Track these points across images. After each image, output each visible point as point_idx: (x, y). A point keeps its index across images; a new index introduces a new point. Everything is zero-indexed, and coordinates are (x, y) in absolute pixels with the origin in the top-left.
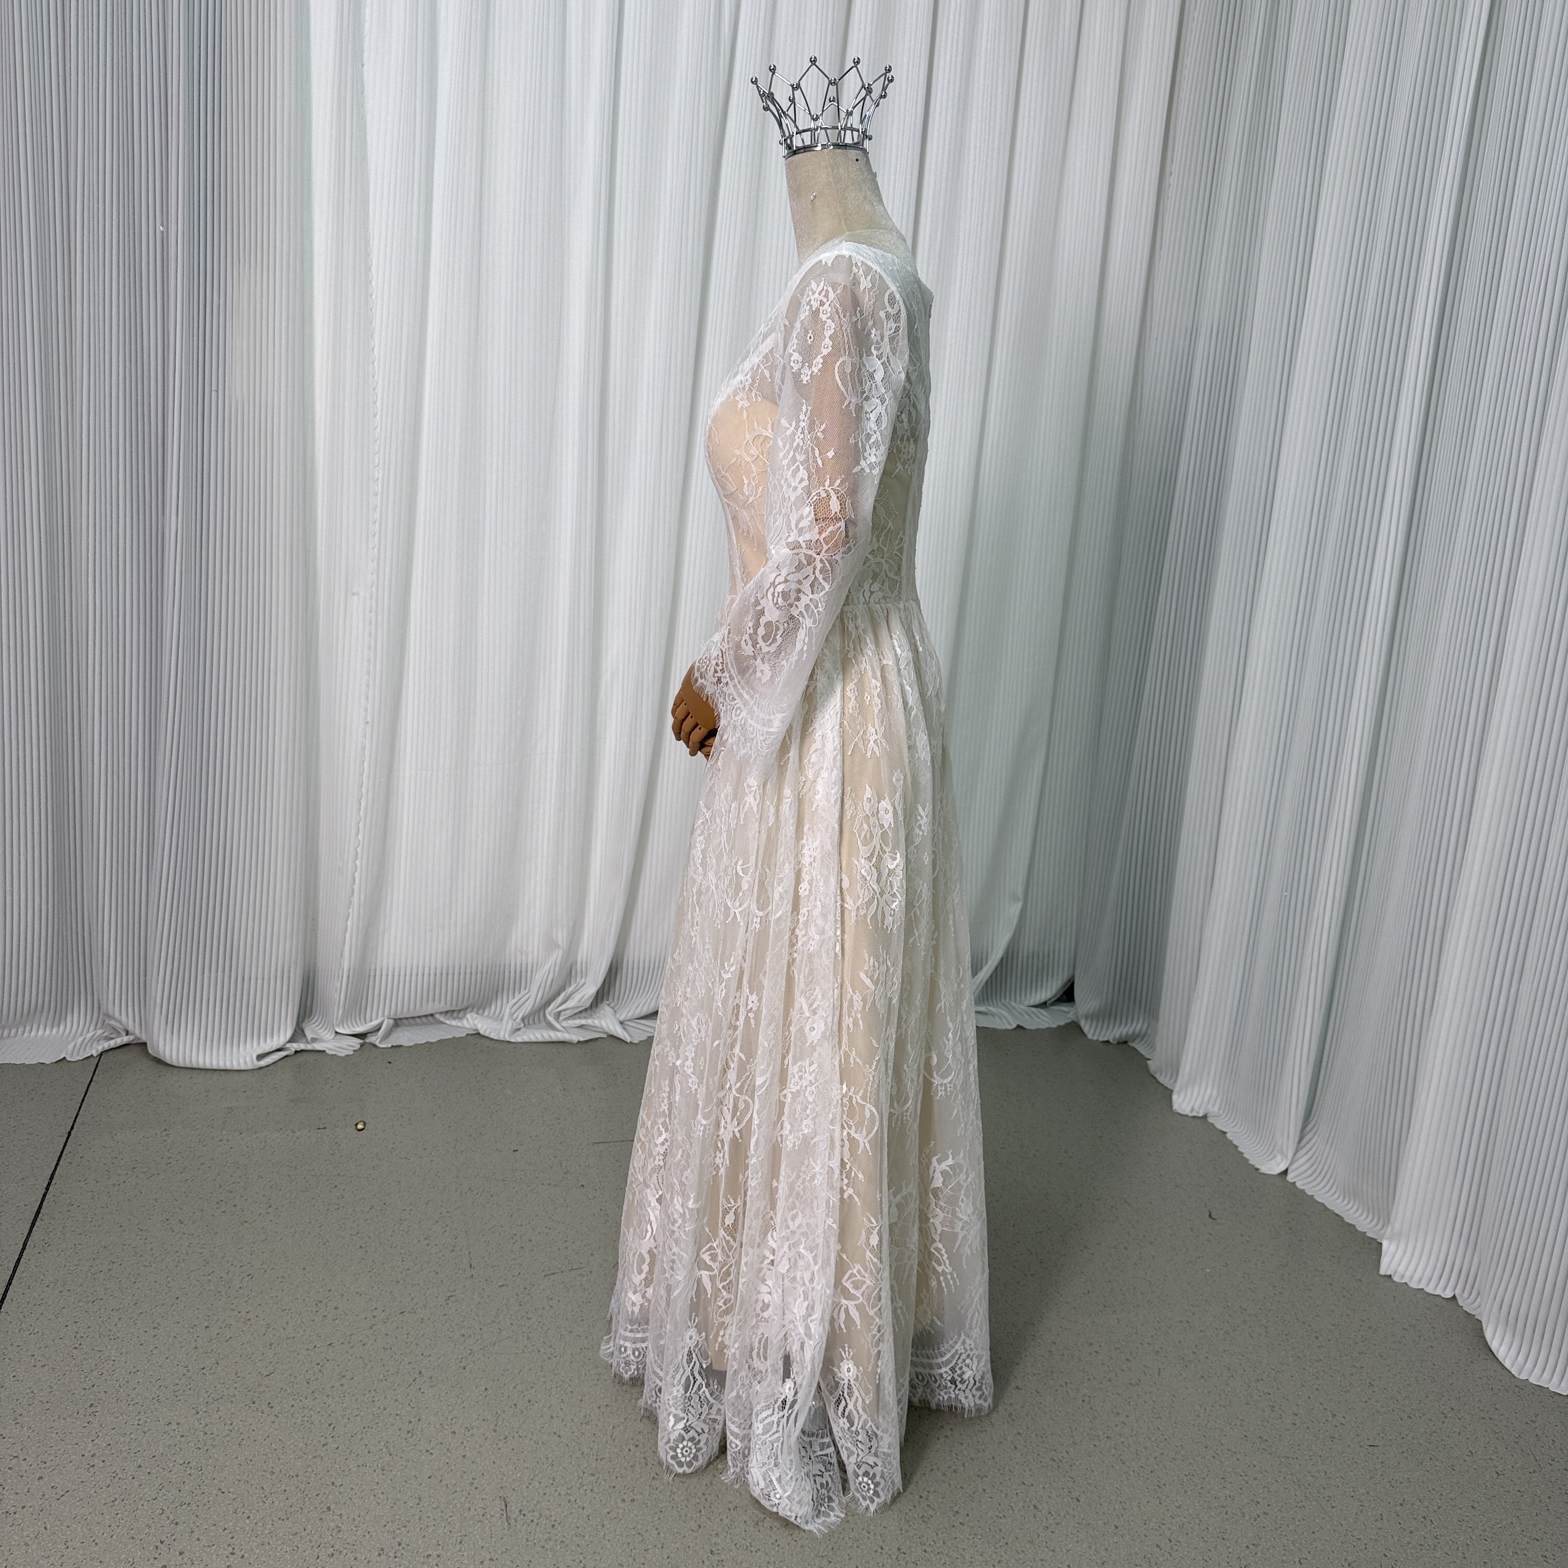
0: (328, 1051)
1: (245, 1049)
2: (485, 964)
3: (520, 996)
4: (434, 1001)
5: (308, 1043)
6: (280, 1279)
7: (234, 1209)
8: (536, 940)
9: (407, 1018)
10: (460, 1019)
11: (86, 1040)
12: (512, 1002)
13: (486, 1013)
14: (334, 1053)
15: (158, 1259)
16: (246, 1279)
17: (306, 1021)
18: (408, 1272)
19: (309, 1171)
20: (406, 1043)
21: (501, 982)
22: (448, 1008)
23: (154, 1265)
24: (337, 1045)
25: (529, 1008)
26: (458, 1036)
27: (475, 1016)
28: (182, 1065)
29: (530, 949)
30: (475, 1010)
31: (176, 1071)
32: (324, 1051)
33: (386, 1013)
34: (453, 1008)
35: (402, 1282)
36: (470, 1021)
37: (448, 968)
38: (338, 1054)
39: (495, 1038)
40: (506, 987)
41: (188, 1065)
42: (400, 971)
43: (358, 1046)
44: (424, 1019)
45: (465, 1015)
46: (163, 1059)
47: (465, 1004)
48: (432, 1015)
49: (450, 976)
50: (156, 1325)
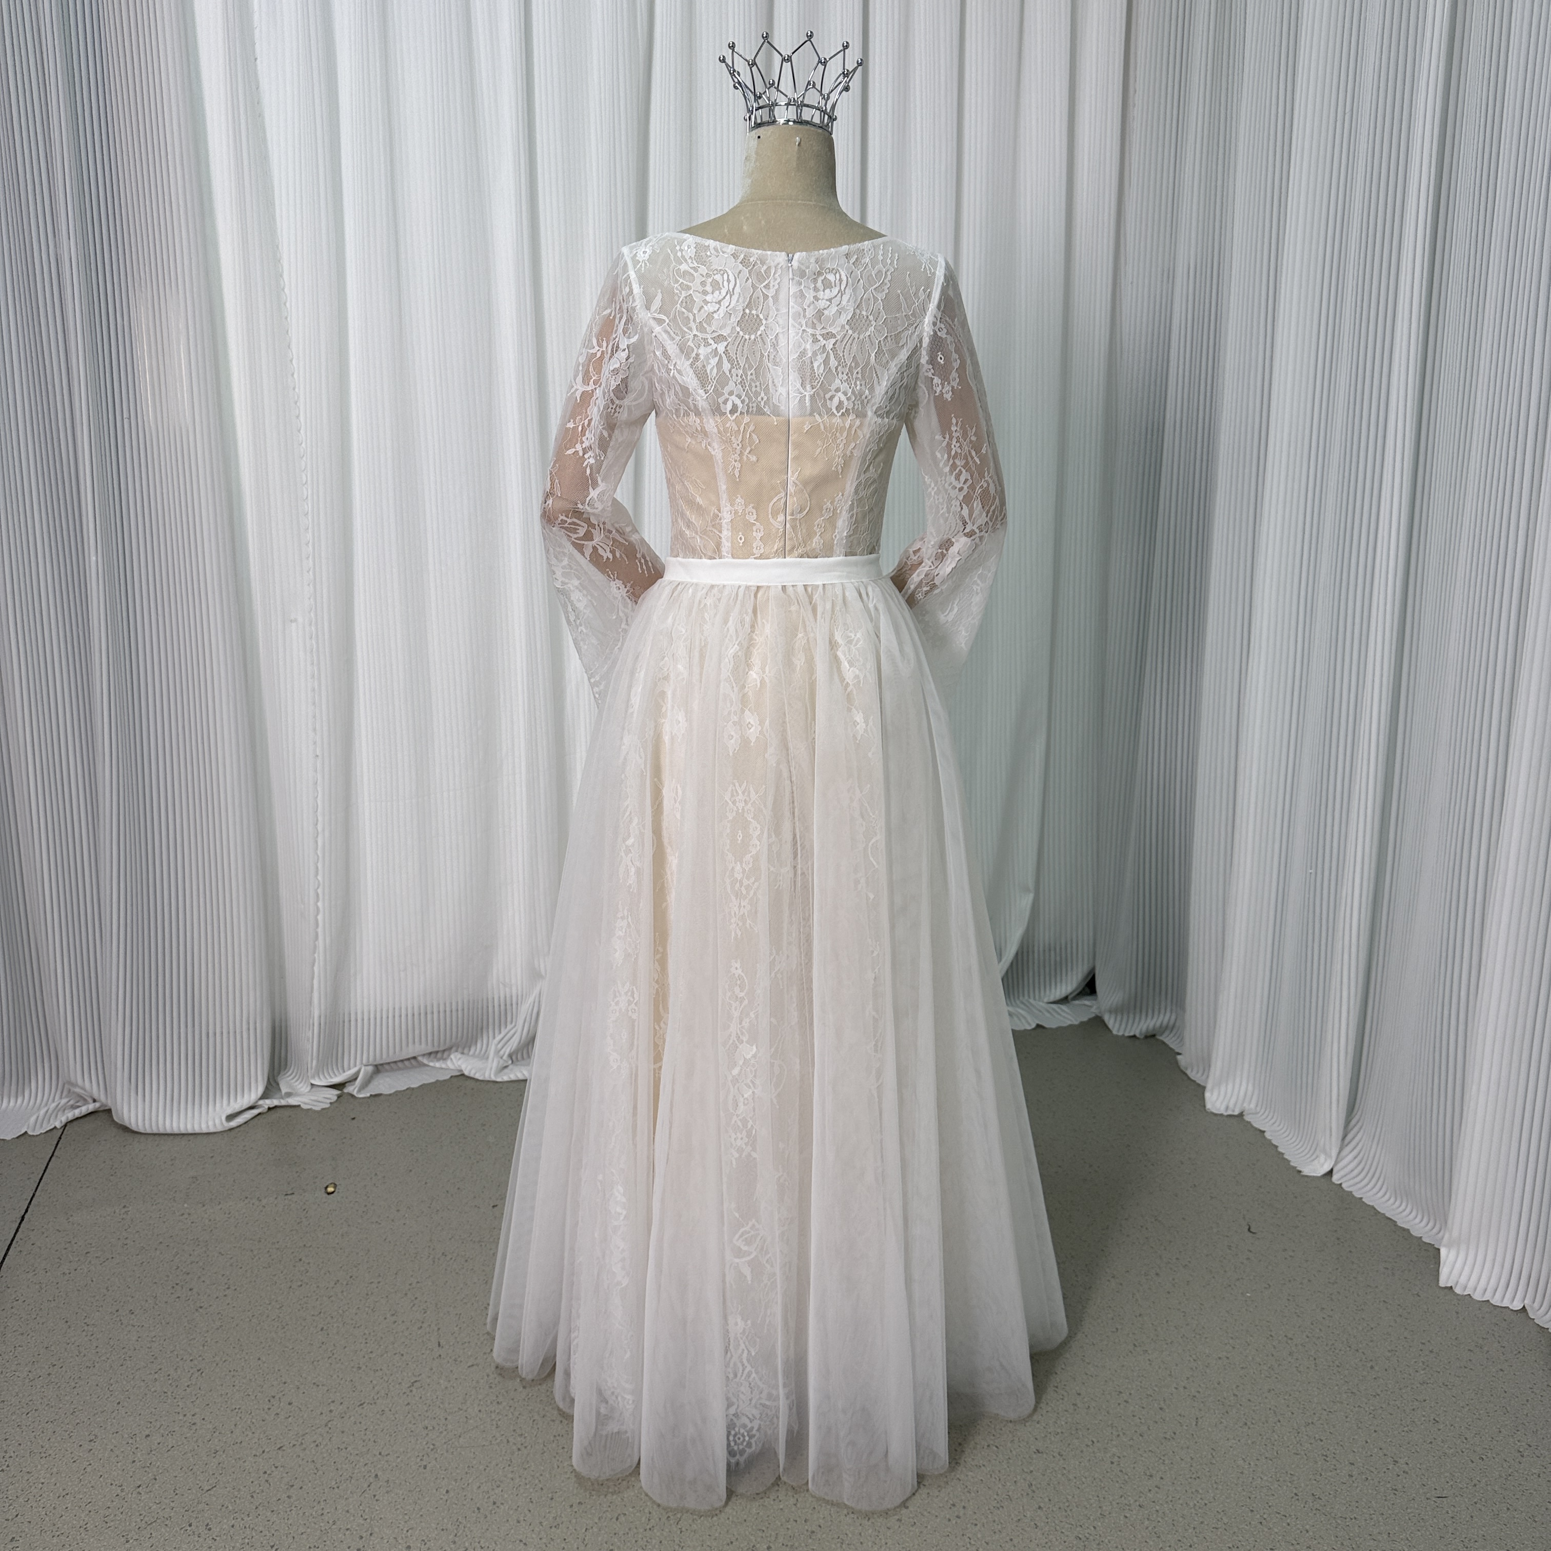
0: (303, 1106)
1: (215, 1110)
2: (465, 1001)
3: (507, 1030)
4: (414, 1042)
5: (282, 1098)
6: (232, 1373)
7: (190, 1293)
8: (519, 970)
9: (389, 1063)
10: (445, 1059)
11: (50, 1112)
12: (498, 1038)
13: (471, 1052)
14: (309, 1107)
15: (104, 1358)
16: (196, 1375)
17: (282, 1073)
18: (371, 1355)
19: (273, 1243)
20: (386, 1090)
21: (485, 1017)
22: (430, 1049)
23: (97, 1365)
24: (313, 1098)
25: (515, 1045)
26: (441, 1078)
27: (459, 1055)
28: (149, 1131)
29: (513, 981)
30: (460, 1049)
31: (143, 1138)
32: (299, 1106)
33: (365, 1061)
34: (436, 1049)
35: (364, 1367)
36: (454, 1060)
37: (426, 1007)
38: (314, 1108)
39: (481, 1078)
40: (491, 1020)
41: (155, 1131)
42: (375, 1015)
43: (336, 1098)
44: (407, 1063)
45: (449, 1055)
46: (128, 1125)
47: (447, 1045)
48: (415, 1058)
49: (429, 1016)
50: (92, 1437)
